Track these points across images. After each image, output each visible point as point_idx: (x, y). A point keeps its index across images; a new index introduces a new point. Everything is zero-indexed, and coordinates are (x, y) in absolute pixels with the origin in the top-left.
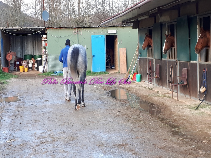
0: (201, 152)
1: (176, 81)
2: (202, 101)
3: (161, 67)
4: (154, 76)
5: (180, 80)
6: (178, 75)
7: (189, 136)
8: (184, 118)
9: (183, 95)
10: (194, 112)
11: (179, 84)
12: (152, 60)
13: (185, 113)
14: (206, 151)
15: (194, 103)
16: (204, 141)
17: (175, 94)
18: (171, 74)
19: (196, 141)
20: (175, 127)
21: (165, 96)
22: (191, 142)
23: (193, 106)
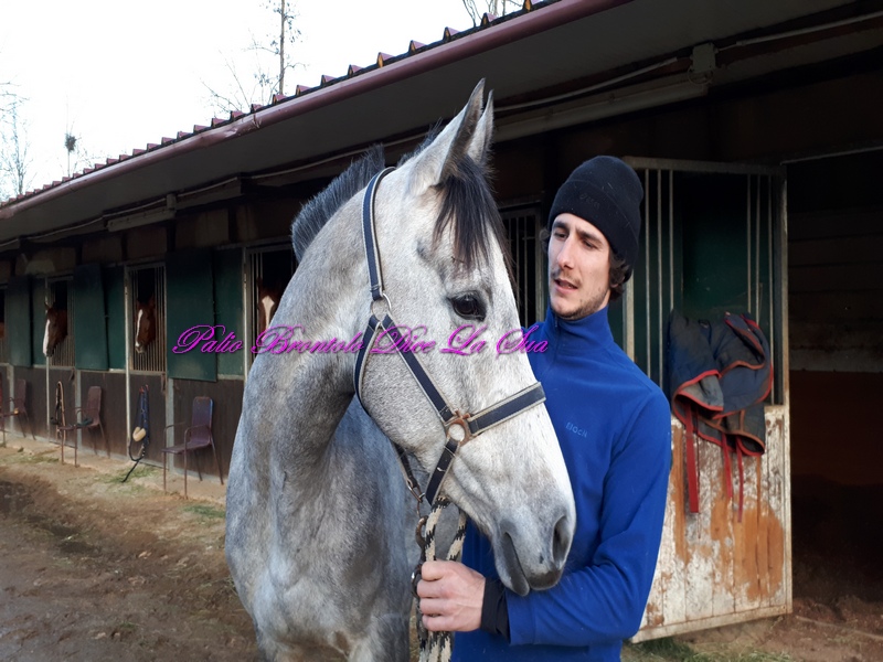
0: (134, 581)
1: (72, 418)
2: (137, 461)
3: (29, 387)
4: (11, 409)
5: (82, 415)
6: (78, 403)
7: (105, 550)
8: (94, 507)
9: (90, 451)
10: (117, 489)
11: (79, 426)
12: (5, 368)
13: (95, 495)
14: (146, 575)
15: (117, 467)
16: (144, 553)
17: (69, 450)
18: (59, 404)
19: (123, 557)
20: (69, 532)
21: (42, 460)
22: (110, 563)
23: (115, 475)
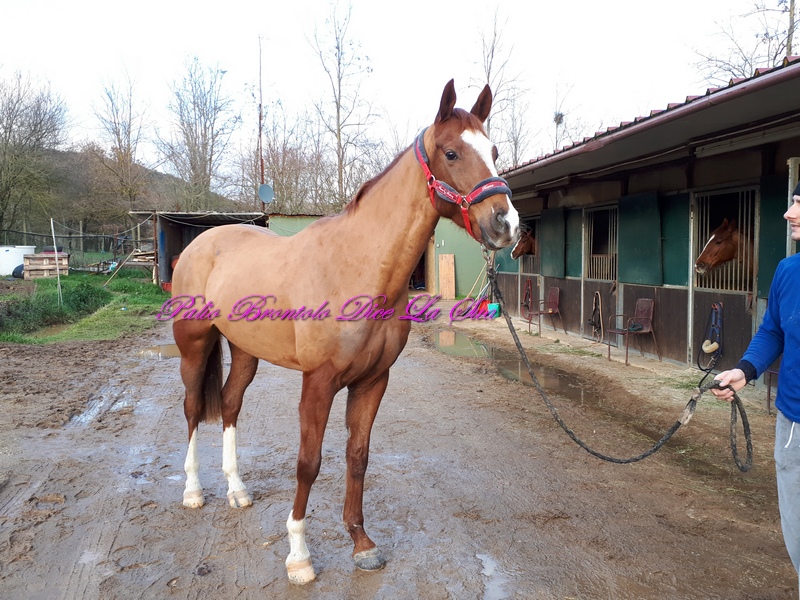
5: (625, 320)
11: (620, 332)
12: (536, 278)
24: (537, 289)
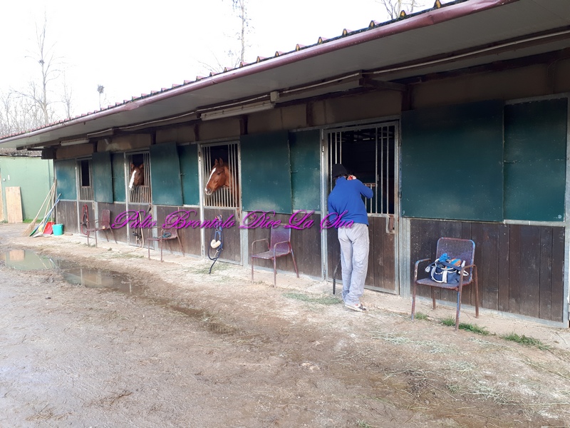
12: (91, 204)
24: (93, 212)
